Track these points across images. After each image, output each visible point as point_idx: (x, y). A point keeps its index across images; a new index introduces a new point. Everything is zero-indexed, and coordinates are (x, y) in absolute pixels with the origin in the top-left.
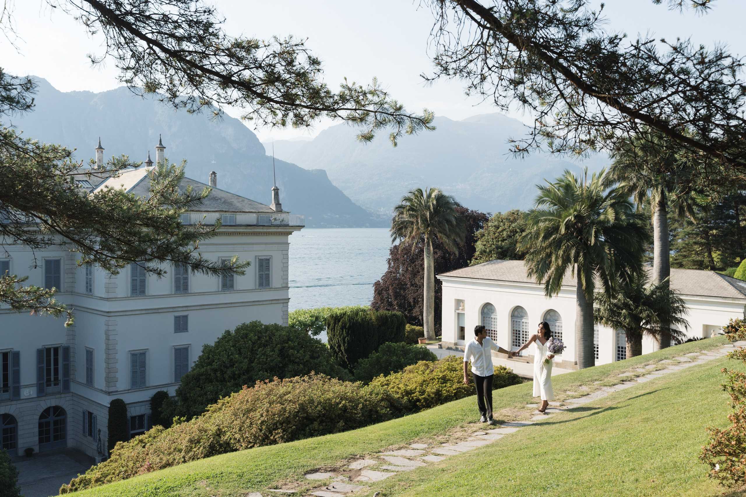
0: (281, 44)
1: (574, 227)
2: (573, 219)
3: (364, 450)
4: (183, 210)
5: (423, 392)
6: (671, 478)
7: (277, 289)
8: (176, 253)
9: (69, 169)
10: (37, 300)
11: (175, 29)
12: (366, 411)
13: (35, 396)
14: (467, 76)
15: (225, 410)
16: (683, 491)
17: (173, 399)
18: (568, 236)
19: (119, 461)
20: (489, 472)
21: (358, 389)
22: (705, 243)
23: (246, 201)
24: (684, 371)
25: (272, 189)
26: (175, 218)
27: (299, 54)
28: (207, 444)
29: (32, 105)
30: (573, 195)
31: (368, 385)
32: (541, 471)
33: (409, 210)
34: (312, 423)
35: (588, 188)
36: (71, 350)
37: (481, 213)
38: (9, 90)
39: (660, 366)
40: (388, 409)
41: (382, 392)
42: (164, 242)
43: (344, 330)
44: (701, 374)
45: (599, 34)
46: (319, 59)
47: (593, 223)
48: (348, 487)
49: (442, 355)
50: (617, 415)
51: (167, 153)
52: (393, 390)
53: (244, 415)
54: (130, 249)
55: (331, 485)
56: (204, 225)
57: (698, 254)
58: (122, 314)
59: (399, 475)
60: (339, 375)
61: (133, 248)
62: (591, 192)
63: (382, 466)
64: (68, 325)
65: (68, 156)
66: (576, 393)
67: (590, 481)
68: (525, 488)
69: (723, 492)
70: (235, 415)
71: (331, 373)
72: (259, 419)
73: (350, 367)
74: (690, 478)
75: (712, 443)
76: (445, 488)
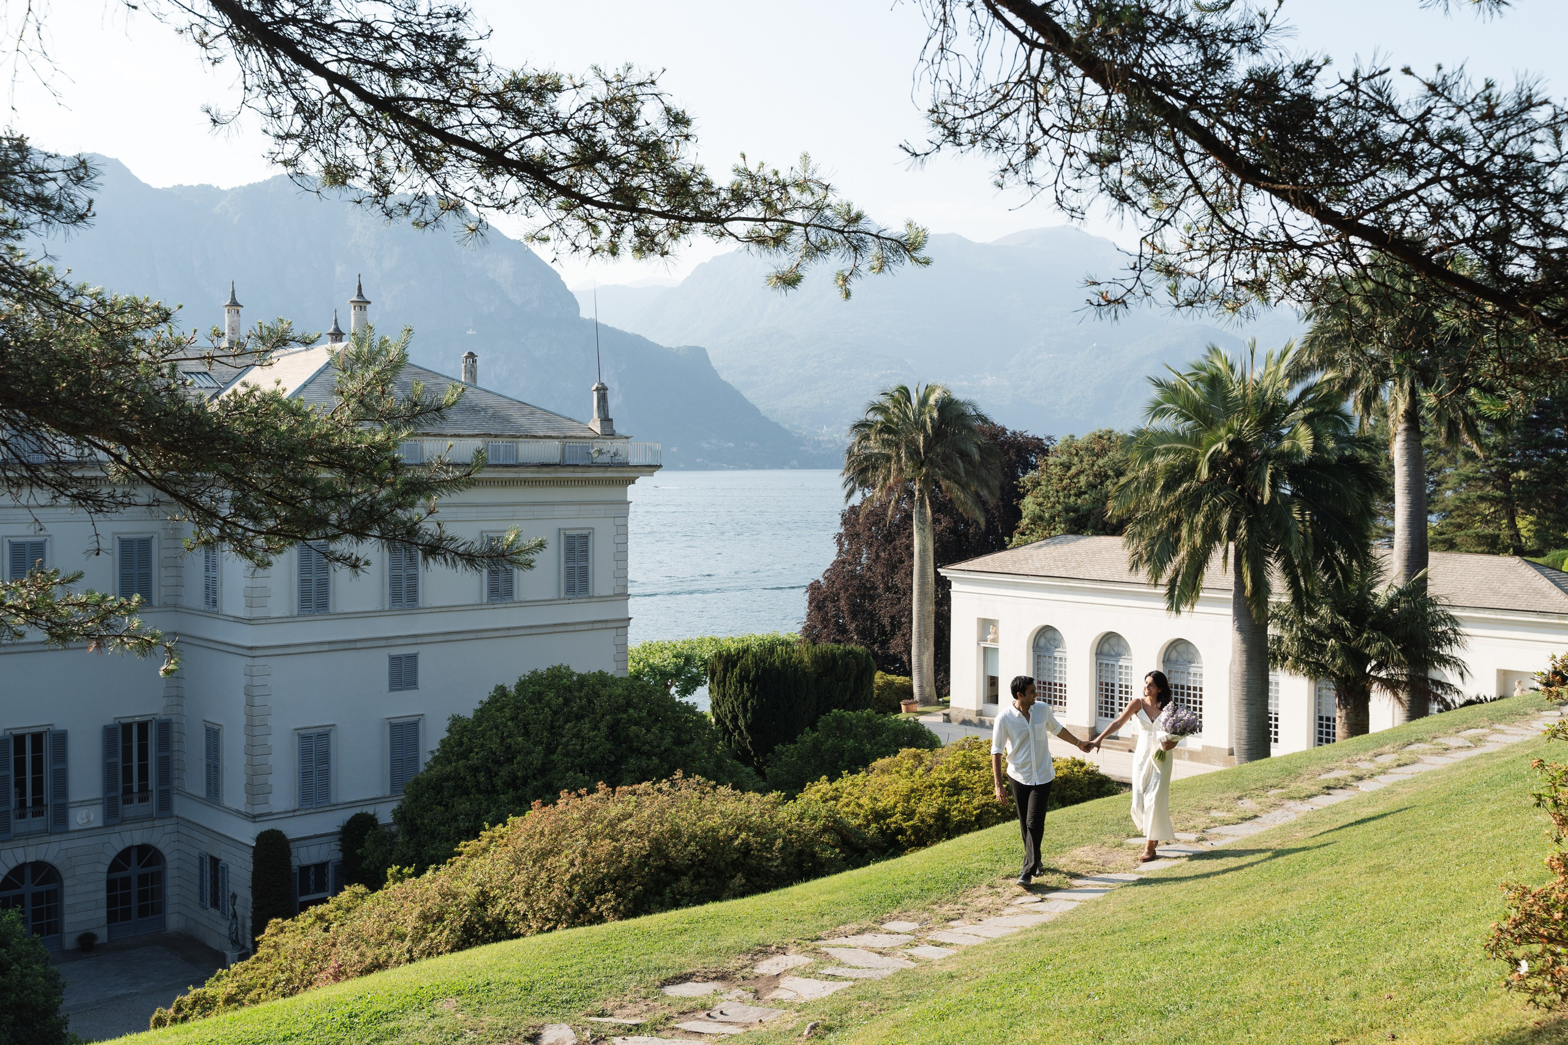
0: (607, 82)
1: (1227, 467)
2: (1224, 450)
3: (786, 935)
4: (405, 433)
5: (909, 814)
6: (1426, 989)
7: (603, 599)
8: (389, 523)
9: (167, 348)
10: (102, 622)
11: (387, 53)
12: (791, 854)
13: (100, 824)
14: (997, 148)
15: (495, 852)
16: (1451, 1016)
17: (387, 830)
18: (1214, 485)
19: (275, 960)
20: (1048, 980)
21: (773, 808)
22: (1502, 498)
23: (538, 414)
24: (1457, 767)
25: (594, 388)
26: (388, 449)
27: (646, 103)
28: (458, 924)
29: (89, 214)
30: (1225, 398)
31: (795, 799)
32: (1156, 978)
33: (881, 431)
34: (678, 880)
35: (1257, 383)
36: (175, 728)
37: (1033, 438)
38: (41, 182)
39: (1405, 756)
40: (837, 850)
41: (824, 813)
42: (364, 500)
43: (745, 685)
44: (1491, 773)
45: (1273, 58)
46: (688, 115)
47: (1266, 456)
48: (753, 1013)
49: (950, 736)
50: (1316, 859)
51: (373, 314)
52: (846, 809)
53: (535, 862)
54: (295, 514)
55: (717, 1007)
56: (448, 465)
57: (1487, 522)
58: (279, 651)
59: (860, 987)
60: (735, 779)
61: (300, 513)
62: (1262, 392)
63: (823, 968)
64: (167, 671)
65: (165, 320)
66: (1231, 815)
67: (1258, 996)
68: (1122, 1012)
69: (1537, 1019)
70: (517, 862)
71: (717, 775)
72: (567, 871)
73: (758, 762)
74: (1467, 990)
75: (1513, 916)
76: (955, 1014)
